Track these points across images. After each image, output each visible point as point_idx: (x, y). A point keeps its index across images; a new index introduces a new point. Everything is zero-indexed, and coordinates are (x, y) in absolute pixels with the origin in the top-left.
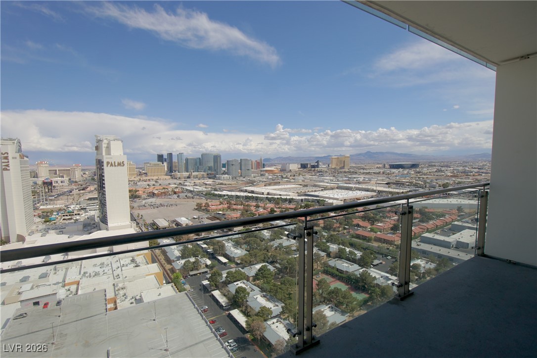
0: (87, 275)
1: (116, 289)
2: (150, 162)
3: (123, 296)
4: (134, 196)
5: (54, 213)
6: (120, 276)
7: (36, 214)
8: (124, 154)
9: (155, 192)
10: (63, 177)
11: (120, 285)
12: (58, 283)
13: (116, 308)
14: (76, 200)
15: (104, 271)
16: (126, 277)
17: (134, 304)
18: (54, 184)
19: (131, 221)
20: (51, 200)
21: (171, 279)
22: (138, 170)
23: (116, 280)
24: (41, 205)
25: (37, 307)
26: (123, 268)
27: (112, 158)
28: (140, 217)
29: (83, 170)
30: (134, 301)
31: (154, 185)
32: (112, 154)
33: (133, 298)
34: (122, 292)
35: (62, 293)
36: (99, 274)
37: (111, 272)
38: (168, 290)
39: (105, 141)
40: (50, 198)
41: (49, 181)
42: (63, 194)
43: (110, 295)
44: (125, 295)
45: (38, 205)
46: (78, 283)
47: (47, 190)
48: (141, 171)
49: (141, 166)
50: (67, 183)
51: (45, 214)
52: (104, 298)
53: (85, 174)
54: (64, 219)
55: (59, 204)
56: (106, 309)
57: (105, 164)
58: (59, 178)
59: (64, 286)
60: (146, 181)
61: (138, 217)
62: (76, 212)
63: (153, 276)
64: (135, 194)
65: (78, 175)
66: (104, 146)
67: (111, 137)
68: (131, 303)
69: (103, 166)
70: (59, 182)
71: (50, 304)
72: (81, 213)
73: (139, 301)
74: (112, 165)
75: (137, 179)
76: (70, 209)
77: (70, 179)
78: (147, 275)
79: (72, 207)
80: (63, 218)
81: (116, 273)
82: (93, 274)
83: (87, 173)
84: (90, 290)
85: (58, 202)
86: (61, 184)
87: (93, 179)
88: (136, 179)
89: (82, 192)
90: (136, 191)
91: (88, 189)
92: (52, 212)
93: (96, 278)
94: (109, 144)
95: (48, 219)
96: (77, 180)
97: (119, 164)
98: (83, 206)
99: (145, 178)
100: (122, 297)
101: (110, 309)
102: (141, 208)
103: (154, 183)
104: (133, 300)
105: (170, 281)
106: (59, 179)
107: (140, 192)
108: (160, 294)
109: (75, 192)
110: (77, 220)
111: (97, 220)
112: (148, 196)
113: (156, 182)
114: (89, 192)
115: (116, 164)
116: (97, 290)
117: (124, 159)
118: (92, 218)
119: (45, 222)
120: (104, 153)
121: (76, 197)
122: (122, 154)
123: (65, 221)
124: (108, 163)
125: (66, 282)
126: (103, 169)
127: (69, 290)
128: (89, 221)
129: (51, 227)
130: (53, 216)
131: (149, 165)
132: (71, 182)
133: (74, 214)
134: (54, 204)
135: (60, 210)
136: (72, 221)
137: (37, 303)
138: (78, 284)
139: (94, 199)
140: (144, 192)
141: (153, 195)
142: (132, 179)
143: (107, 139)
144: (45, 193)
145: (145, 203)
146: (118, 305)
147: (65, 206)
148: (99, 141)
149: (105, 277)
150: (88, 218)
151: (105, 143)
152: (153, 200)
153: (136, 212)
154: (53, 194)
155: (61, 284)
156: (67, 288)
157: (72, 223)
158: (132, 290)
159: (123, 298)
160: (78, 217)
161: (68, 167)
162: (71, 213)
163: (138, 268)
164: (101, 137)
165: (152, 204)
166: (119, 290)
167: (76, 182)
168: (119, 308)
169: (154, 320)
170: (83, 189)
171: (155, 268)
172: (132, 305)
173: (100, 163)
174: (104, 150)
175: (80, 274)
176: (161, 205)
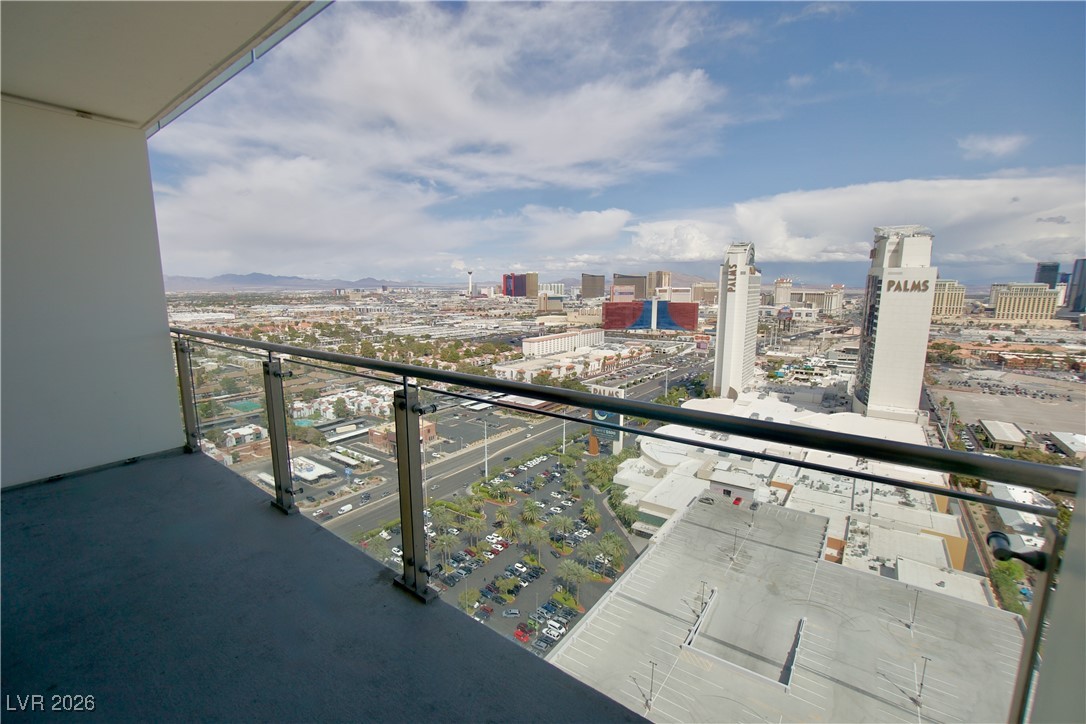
0: (807, 482)
1: (851, 527)
2: (1010, 283)
3: (860, 547)
4: (940, 357)
5: (784, 366)
6: (865, 508)
7: (759, 362)
8: (932, 264)
9: (1007, 357)
10: (810, 306)
11: (861, 525)
12: (761, 476)
13: (840, 561)
14: (823, 348)
15: (837, 486)
16: (876, 515)
17: (877, 573)
18: (794, 318)
19: (920, 408)
20: (785, 343)
21: (989, 566)
22: (971, 300)
23: (856, 512)
24: (770, 349)
25: (726, 498)
26: (876, 497)
27: (901, 273)
28: (948, 405)
29: (847, 296)
30: (879, 568)
31: (1008, 339)
32: (903, 264)
33: (878, 559)
34: (859, 539)
35: (762, 494)
36: (827, 489)
37: (849, 493)
38: (969, 589)
39: (894, 239)
40: (784, 340)
41: (788, 311)
42: (804, 336)
43: (836, 531)
44: (864, 546)
45: (766, 348)
46: (789, 489)
47: (782, 327)
48: (979, 303)
49: (981, 293)
50: (814, 317)
51: (771, 364)
52: (822, 532)
53: (848, 303)
54: (796, 379)
55: (795, 352)
56: (820, 553)
57: (884, 286)
58: (803, 308)
59: (769, 484)
60: (987, 328)
61: (943, 404)
62: (817, 370)
63: (940, 539)
64: (949, 354)
65: (836, 306)
66: (889, 247)
67: (908, 230)
68: (872, 568)
69: (880, 289)
70: (803, 315)
71: (743, 502)
72: (825, 373)
73: (892, 573)
74: (898, 288)
75: (965, 320)
76: (809, 364)
77: (821, 311)
78: (923, 531)
79: (814, 360)
80: (796, 376)
81: (858, 500)
82: (818, 485)
83: (853, 301)
84: (806, 509)
85: (795, 348)
86: (805, 319)
87: (861, 314)
88: (959, 322)
89: (836, 335)
90: (953, 348)
91: (850, 332)
92: (781, 362)
93: (821, 494)
94: (900, 245)
95: (773, 374)
96: (833, 313)
97: (916, 287)
98: (833, 361)
99: (985, 321)
100: (857, 548)
101: (828, 557)
102: (954, 387)
103: (1008, 333)
104: (877, 564)
105: (986, 571)
106: (804, 310)
107: (963, 352)
108: (941, 584)
109: (824, 335)
110: (815, 384)
111: (850, 391)
112: (983, 363)
113: (1016, 332)
114: (850, 338)
115: (909, 286)
116: (815, 513)
117: (931, 275)
118: (842, 386)
119: (769, 377)
120: (886, 264)
121: (825, 344)
122: (928, 266)
123: (798, 383)
124: (891, 283)
125: (773, 480)
126: (879, 296)
127: (774, 494)
128: (835, 391)
129: (774, 387)
130: (781, 370)
131: (1004, 290)
132: (822, 316)
133: (814, 372)
134: (787, 350)
135: (794, 361)
136: (809, 384)
137: (728, 493)
138: (790, 491)
139: (854, 351)
140: (974, 352)
141: (999, 362)
142: (948, 321)
143: (897, 234)
144: (779, 330)
145: (971, 378)
146: (845, 557)
147: (804, 357)
148: (881, 240)
149: (836, 498)
150: (835, 385)
151: (891, 244)
152: (995, 375)
153: (938, 394)
154: (790, 334)
155: (765, 480)
156: (773, 489)
157: (806, 387)
158: (882, 544)
159: (859, 551)
160: (818, 379)
161: (822, 289)
162: (809, 371)
163: (907, 508)
164: (885, 230)
165: (990, 383)
166: (855, 531)
167: (831, 317)
168: (844, 564)
169: (908, 627)
170: (839, 332)
171: (949, 523)
172: (872, 572)
173: (875, 283)
174: (887, 256)
175: (797, 475)
176: (1017, 390)
